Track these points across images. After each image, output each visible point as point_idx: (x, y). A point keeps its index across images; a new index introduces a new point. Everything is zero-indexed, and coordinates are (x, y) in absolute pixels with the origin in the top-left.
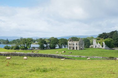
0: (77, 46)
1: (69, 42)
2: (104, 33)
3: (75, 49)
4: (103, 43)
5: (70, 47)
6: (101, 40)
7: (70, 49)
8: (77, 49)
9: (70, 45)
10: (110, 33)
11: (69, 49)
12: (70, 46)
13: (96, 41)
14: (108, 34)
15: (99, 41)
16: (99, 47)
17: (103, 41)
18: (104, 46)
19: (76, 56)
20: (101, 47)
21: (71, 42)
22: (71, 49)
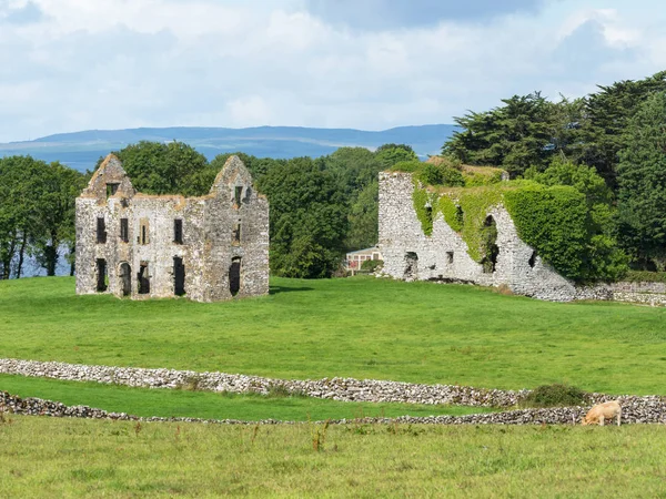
0: (181, 252)
1: (88, 206)
2: (516, 108)
3: (162, 286)
4: (489, 221)
5: (101, 264)
6: (476, 192)
7: (102, 286)
8: (180, 290)
9: (102, 235)
10: (595, 102)
11: (86, 285)
12: (100, 251)
13: (418, 199)
14: (573, 111)
15: (451, 195)
16: (442, 269)
17: (491, 200)
18: (506, 258)
19: (145, 377)
20: (467, 268)
21: (114, 200)
22: (115, 287)
